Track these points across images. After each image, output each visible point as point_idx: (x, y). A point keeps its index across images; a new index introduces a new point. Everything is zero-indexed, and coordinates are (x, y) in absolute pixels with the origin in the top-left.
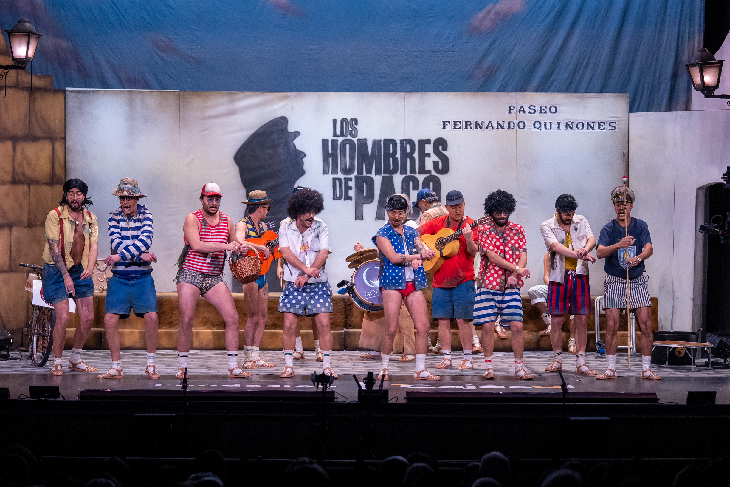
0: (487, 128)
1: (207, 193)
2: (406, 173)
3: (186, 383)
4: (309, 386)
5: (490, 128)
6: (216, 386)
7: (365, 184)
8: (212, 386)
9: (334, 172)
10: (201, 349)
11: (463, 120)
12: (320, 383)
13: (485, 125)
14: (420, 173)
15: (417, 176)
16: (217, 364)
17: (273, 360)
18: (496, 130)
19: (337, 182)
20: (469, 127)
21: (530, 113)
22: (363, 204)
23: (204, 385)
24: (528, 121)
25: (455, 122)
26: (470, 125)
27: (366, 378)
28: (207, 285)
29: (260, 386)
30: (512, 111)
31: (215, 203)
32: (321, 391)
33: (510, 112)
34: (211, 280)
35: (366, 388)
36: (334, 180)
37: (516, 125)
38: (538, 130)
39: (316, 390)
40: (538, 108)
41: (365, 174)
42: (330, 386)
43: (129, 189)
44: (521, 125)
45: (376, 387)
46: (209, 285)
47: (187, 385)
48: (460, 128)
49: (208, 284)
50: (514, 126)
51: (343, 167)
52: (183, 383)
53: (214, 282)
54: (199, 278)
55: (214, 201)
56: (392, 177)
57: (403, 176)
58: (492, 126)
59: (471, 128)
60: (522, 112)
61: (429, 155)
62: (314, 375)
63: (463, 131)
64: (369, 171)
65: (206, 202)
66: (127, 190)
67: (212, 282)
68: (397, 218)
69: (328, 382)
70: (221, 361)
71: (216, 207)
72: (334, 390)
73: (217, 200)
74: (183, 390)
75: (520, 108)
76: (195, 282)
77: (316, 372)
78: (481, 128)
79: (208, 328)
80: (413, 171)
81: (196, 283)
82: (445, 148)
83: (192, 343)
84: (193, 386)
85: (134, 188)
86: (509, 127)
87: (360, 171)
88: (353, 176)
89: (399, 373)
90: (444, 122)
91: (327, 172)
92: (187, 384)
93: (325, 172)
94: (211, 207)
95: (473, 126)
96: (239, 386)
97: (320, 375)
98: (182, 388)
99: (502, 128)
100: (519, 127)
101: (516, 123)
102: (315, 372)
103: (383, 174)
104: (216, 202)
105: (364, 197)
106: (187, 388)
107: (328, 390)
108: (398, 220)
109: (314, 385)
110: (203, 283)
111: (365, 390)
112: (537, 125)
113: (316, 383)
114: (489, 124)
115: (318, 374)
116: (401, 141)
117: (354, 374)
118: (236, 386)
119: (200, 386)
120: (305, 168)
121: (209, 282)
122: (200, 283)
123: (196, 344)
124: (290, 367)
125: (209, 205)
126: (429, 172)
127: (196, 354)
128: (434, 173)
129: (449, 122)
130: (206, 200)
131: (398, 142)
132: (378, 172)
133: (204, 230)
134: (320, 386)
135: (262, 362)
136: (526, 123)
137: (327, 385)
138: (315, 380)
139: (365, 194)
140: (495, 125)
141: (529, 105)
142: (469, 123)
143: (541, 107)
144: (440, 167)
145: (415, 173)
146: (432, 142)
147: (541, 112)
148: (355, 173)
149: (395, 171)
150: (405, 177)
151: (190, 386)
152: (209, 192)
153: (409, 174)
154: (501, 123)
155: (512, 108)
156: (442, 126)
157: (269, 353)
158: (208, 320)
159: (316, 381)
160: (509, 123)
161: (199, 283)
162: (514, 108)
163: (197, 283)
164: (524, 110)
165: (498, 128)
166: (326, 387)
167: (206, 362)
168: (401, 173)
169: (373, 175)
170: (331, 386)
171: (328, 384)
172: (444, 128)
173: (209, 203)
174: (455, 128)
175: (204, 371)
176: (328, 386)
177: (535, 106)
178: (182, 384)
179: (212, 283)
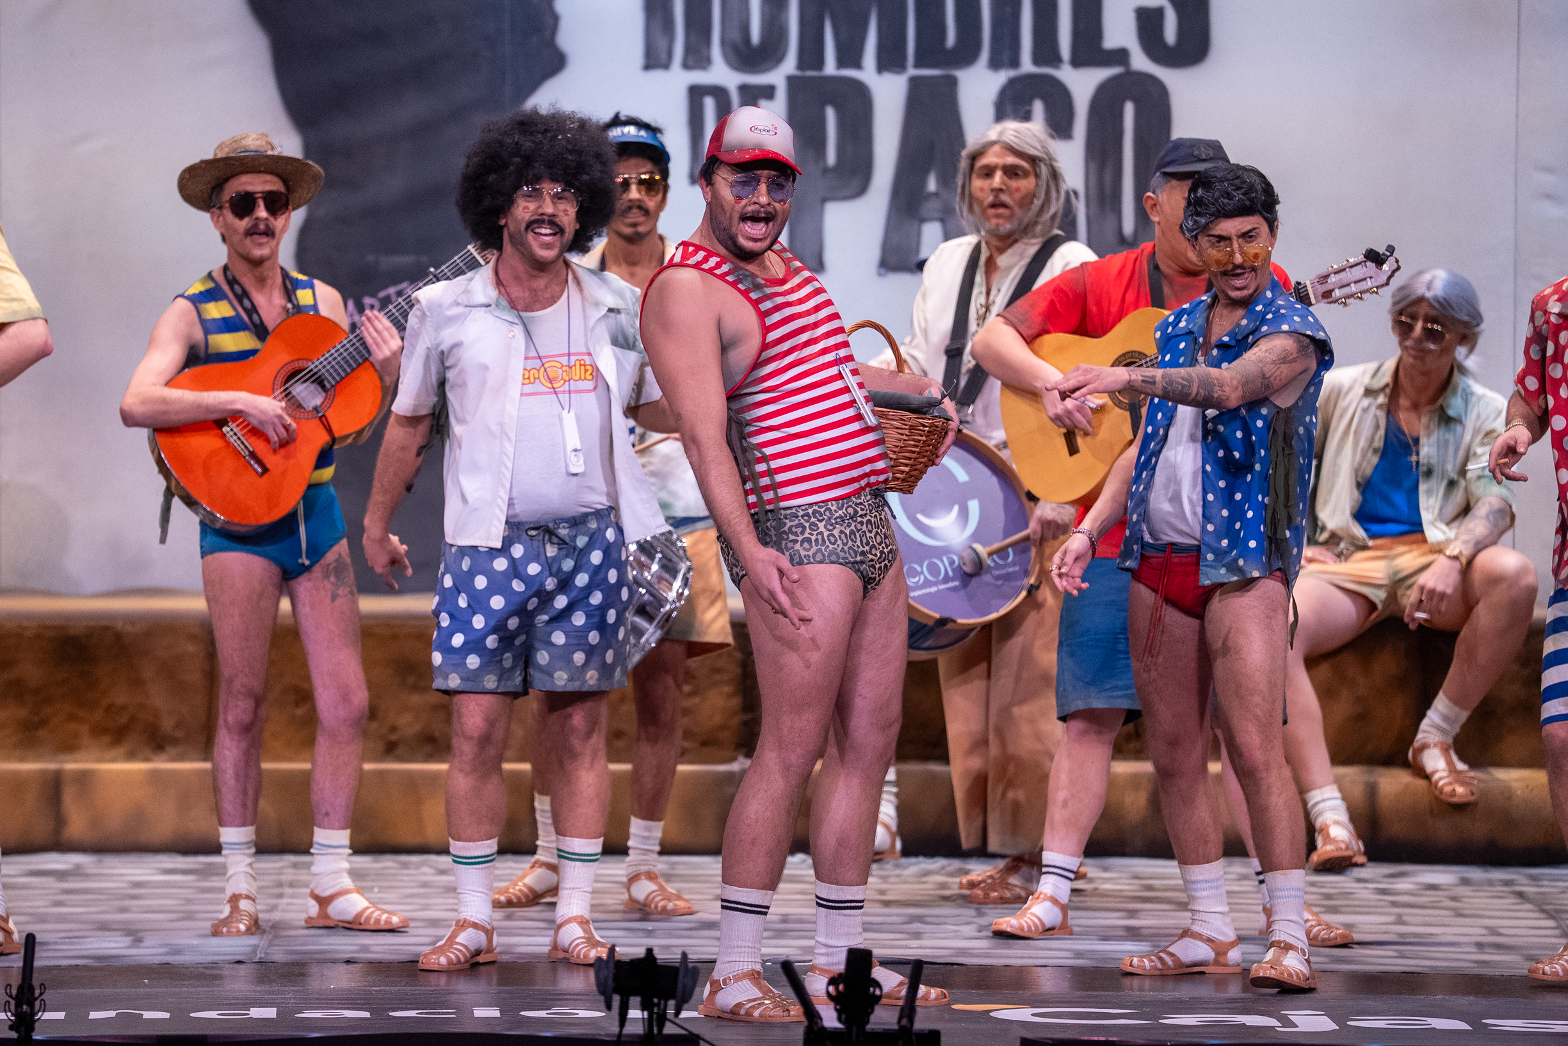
1: (730, 151)
2: (1015, 63)
3: (32, 1006)
4: (583, 1014)
6: (166, 1015)
7: (830, 114)
8: (147, 1015)
9: (697, 58)
10: (101, 848)
12: (635, 1000)
14: (1078, 61)
15: (1067, 75)
16: (173, 916)
17: (425, 896)
19: (709, 103)
22: (824, 200)
23: (112, 1014)
27: (840, 975)
29: (367, 1015)
31: (764, 199)
32: (638, 1036)
35: (840, 1019)
36: (696, 93)
39: (615, 1029)
41: (830, 67)
42: (677, 1014)
45: (883, 1018)
47: (34, 1014)
51: (735, 36)
52: (18, 1005)
55: (763, 187)
56: (953, 83)
57: (1001, 78)
62: (607, 961)
64: (850, 56)
65: (726, 193)
68: (1238, 259)
69: (673, 997)
70: (189, 901)
72: (695, 1031)
73: (775, 186)
74: (14, 1035)
77: (617, 949)
79: (131, 756)
80: (1046, 51)
83: (60, 820)
84: (60, 1015)
87: (811, 55)
88: (778, 77)
89: (988, 956)
91: (664, 57)
92: (37, 1008)
93: (655, 60)
94: (744, 218)
96: (270, 1013)
97: (635, 963)
98: (11, 1028)
102: (612, 950)
103: (918, 64)
104: (769, 192)
105: (826, 170)
106: (37, 1025)
107: (669, 1029)
108: (1241, 266)
109: (609, 1007)
111: (834, 1032)
113: (616, 1000)
115: (626, 959)
117: (784, 958)
118: (256, 1013)
119: (94, 1015)
120: (566, 39)
123: (77, 825)
124: (475, 926)
125: (738, 207)
126: (1120, 56)
127: (77, 872)
128: (1140, 62)
130: (724, 180)
132: (890, 60)
134: (635, 1013)
135: (354, 904)
137: (665, 1008)
138: (611, 984)
139: (831, 157)
144: (1170, 32)
145: (1055, 59)
148: (789, 65)
149: (966, 54)
150: (1012, 82)
151: (47, 1016)
152: (742, 150)
153: (1027, 66)
157: (405, 866)
158: (133, 719)
159: (615, 991)
166: (662, 1019)
167: (124, 910)
168: (995, 64)
169: (868, 73)
170: (684, 1014)
171: (672, 1003)
173: (739, 198)
175: (114, 945)
176: (671, 1012)
178: (13, 1007)
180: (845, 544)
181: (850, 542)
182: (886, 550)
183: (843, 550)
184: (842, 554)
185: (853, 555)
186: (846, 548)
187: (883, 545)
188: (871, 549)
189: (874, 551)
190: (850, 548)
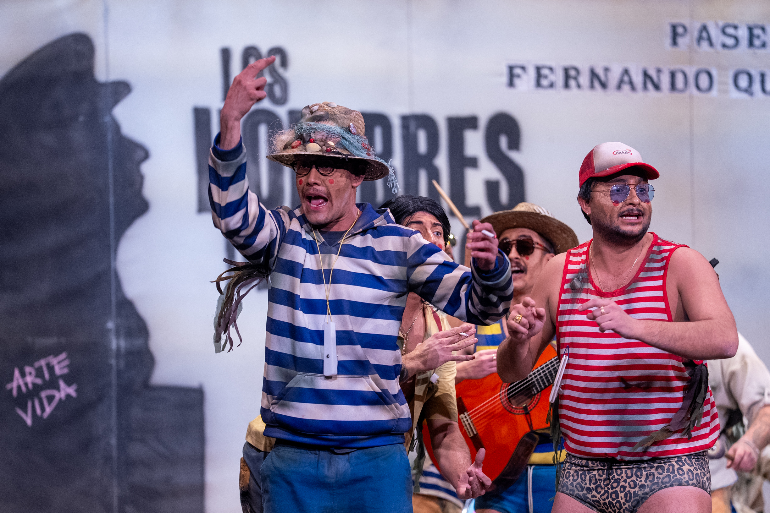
0: (619, 87)
5: (626, 88)
11: (559, 64)
13: (614, 78)
18: (640, 94)
20: (572, 83)
21: (724, 46)
24: (720, 68)
25: (538, 69)
26: (576, 78)
28: (617, 497)
30: (680, 40)
33: (675, 43)
34: (634, 478)
37: (691, 80)
38: (744, 96)
40: (743, 33)
43: (330, 135)
44: (704, 81)
46: (626, 496)
48: (552, 85)
49: (622, 495)
50: (686, 83)
53: (642, 487)
54: (595, 472)
58: (631, 83)
59: (579, 86)
60: (705, 44)
61: (473, 163)
63: (559, 93)
66: (319, 137)
67: (635, 485)
71: (640, 215)
75: (701, 32)
76: (582, 488)
78: (604, 85)
81: (585, 492)
82: (515, 144)
85: (346, 135)
86: (673, 86)
90: (511, 68)
94: (622, 215)
95: (584, 79)
99: (657, 87)
100: (698, 87)
101: (691, 74)
110: (606, 492)
112: (743, 82)
114: (623, 76)
116: (406, 120)
121: (624, 487)
122: (596, 489)
126: (476, 210)
129: (523, 68)
131: (396, 124)
133: (568, 307)
136: (714, 73)
140: (638, 79)
141: (721, 24)
142: (572, 73)
143: (750, 29)
144: (504, 197)
146: (483, 123)
147: (751, 44)
154: (652, 73)
155: (680, 30)
156: (505, 79)
160: (673, 75)
161: (594, 493)
162: (685, 28)
163: (589, 490)
164: (709, 39)
165: (645, 87)
172: (511, 84)
174: (538, 84)
177: (736, 27)
179: (637, 489)
180: (574, 480)
181: (579, 480)
182: (610, 491)
183: (572, 484)
184: (570, 487)
185: (580, 489)
186: (575, 484)
187: (609, 486)
188: (596, 487)
189: (599, 489)
190: (578, 483)
